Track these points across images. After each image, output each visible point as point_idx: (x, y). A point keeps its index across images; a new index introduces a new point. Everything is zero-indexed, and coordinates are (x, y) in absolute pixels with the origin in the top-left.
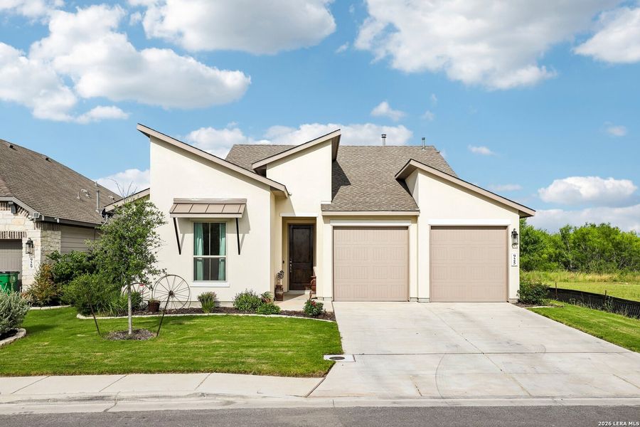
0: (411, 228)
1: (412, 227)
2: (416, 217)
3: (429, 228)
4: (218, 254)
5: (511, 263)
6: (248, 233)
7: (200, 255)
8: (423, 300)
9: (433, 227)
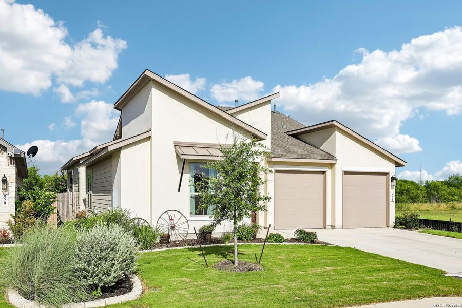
0: (327, 172)
1: (329, 172)
2: (334, 164)
3: (342, 173)
5: (391, 199)
8: (339, 228)
9: (345, 173)
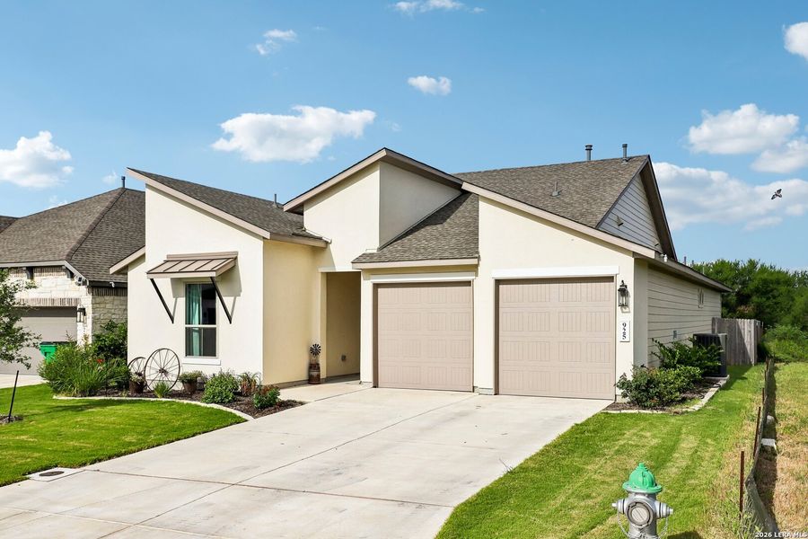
2: (476, 266)
3: (493, 281)
4: (214, 323)
5: (620, 336)
6: (239, 295)
7: (196, 325)
8: (486, 391)
9: (502, 282)
